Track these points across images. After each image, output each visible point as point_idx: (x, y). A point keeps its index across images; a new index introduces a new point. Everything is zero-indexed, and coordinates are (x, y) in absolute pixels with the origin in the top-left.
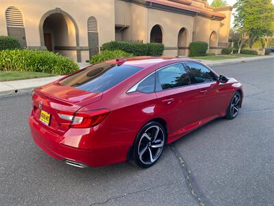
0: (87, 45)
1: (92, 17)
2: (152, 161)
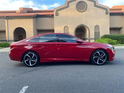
0: (94, 37)
1: (97, 25)
2: (31, 65)
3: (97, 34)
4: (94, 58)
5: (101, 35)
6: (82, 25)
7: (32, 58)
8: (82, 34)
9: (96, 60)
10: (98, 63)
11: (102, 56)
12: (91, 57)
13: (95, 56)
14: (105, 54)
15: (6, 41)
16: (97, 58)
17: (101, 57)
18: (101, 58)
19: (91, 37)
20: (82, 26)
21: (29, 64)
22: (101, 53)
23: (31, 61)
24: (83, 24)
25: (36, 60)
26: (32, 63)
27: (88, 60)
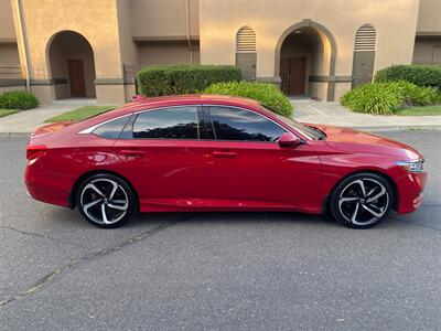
0: (350, 74)
1: (367, 26)
2: (106, 221)
3: (362, 61)
4: (340, 202)
5: (381, 64)
6: (307, 25)
7: (108, 196)
8: (304, 59)
9: (349, 208)
10: (354, 222)
11: (371, 196)
12: (329, 198)
13: (344, 196)
14: (384, 190)
15: (23, 83)
16: (353, 204)
17: (367, 198)
18: (368, 205)
19: (338, 73)
20: (310, 28)
21: (101, 219)
22: (369, 185)
23: (106, 206)
24: (314, 19)
25: (123, 205)
26: (111, 214)
27: (319, 210)
